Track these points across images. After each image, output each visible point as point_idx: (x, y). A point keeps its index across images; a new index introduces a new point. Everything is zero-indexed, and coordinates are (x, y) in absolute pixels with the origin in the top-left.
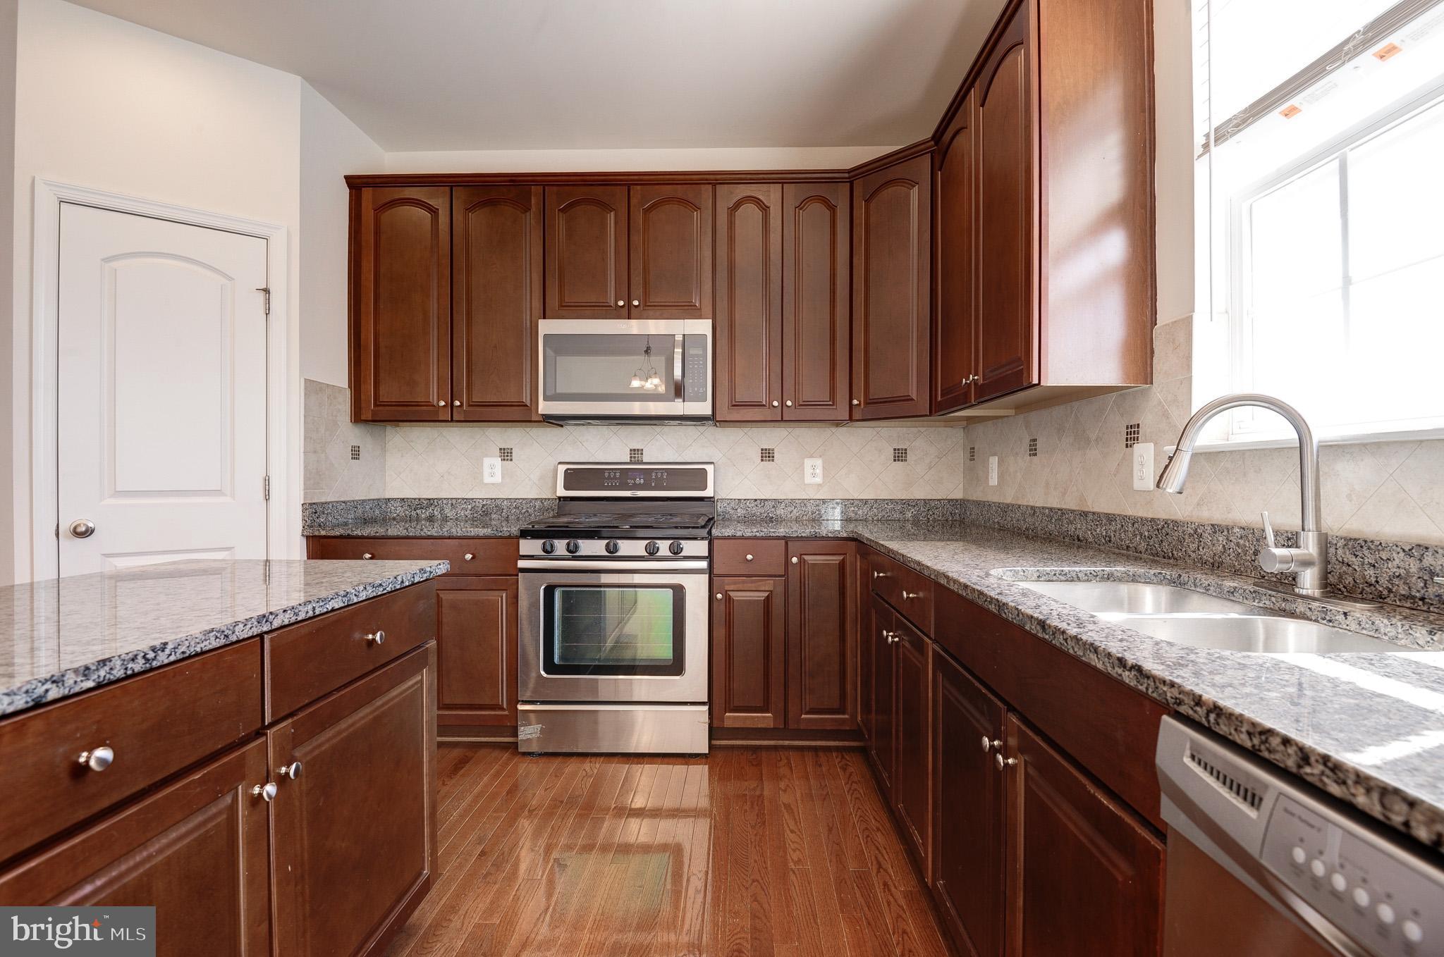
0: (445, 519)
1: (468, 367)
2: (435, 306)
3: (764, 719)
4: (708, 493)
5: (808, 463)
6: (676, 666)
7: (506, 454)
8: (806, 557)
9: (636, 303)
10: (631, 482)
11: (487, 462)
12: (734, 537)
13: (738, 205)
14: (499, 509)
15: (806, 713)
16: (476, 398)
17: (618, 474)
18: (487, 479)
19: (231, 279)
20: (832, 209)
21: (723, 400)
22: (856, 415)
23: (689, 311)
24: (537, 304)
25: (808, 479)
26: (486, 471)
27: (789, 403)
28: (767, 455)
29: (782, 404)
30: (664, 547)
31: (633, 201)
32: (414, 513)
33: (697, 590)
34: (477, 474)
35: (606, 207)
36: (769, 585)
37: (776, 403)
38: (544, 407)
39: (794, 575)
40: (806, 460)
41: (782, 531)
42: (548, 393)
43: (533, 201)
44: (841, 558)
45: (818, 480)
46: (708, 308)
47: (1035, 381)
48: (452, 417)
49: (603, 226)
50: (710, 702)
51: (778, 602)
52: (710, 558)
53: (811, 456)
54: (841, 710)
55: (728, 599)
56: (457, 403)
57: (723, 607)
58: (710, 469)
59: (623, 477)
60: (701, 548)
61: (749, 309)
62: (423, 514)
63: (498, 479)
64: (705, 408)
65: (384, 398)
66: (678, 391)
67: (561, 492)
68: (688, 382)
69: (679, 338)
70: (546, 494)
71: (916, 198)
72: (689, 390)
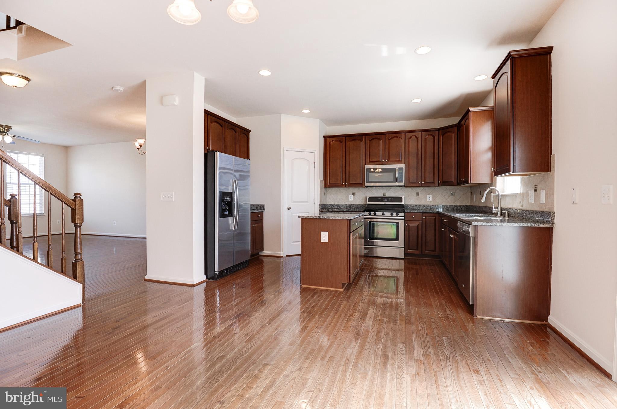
0: (340, 208)
1: (349, 176)
2: (342, 163)
3: (417, 252)
4: (403, 203)
5: (428, 196)
6: (397, 239)
7: (354, 194)
8: (427, 217)
9: (387, 161)
10: (384, 200)
11: (350, 196)
12: (410, 212)
13: (411, 137)
14: (352, 206)
15: (427, 251)
16: (350, 182)
17: (381, 199)
18: (350, 200)
19: (309, 161)
20: (434, 137)
21: (407, 182)
22: (440, 185)
23: (399, 162)
24: (364, 162)
25: (428, 200)
26: (349, 198)
27: (423, 182)
28: (417, 194)
29: (421, 182)
30: (395, 214)
31: (386, 138)
32: (333, 207)
33: (402, 224)
34: (347, 198)
35: (380, 139)
36: (418, 223)
37: (420, 182)
38: (366, 184)
39: (424, 221)
40: (427, 195)
41: (421, 211)
42: (367, 181)
43: (363, 139)
44: (435, 217)
45: (431, 200)
46: (403, 161)
47: (470, 182)
48: (346, 186)
49: (379, 143)
50: (404, 247)
51: (420, 227)
52: (404, 217)
53: (429, 194)
54: (435, 251)
55: (408, 225)
56: (347, 183)
57: (407, 228)
58: (403, 197)
59: (382, 200)
60: (403, 214)
61: (414, 161)
62: (336, 207)
63: (352, 200)
64: (403, 184)
65: (331, 182)
66: (397, 180)
67: (368, 203)
68: (399, 178)
69: (397, 169)
70: (363, 203)
71: (454, 136)
72: (399, 180)
